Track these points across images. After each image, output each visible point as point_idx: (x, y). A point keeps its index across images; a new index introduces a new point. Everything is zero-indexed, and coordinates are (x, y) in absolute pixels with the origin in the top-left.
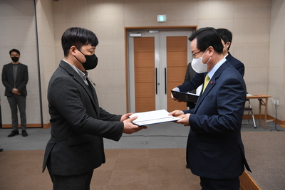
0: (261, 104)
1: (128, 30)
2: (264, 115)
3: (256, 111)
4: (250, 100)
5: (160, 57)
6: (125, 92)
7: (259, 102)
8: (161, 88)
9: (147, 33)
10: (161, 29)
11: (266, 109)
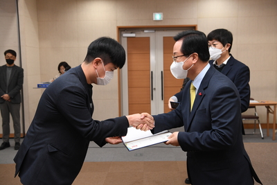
0: (268, 111)
1: (121, 30)
2: (272, 124)
3: (263, 120)
4: (257, 107)
5: (156, 59)
6: (118, 98)
7: (266, 109)
8: (157, 93)
9: (142, 32)
10: (157, 28)
11: (275, 117)
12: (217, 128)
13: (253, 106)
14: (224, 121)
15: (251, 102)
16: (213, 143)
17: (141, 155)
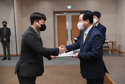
0: (113, 45)
1: (55, 12)
2: (114, 50)
3: (111, 48)
4: (108, 43)
5: (69, 24)
6: (54, 40)
7: (112, 44)
8: (69, 38)
9: (63, 14)
10: (69, 12)
11: (115, 47)
12: (94, 50)
13: (107, 43)
14: (97, 48)
15: (106, 41)
16: (91, 57)
17: (63, 62)
